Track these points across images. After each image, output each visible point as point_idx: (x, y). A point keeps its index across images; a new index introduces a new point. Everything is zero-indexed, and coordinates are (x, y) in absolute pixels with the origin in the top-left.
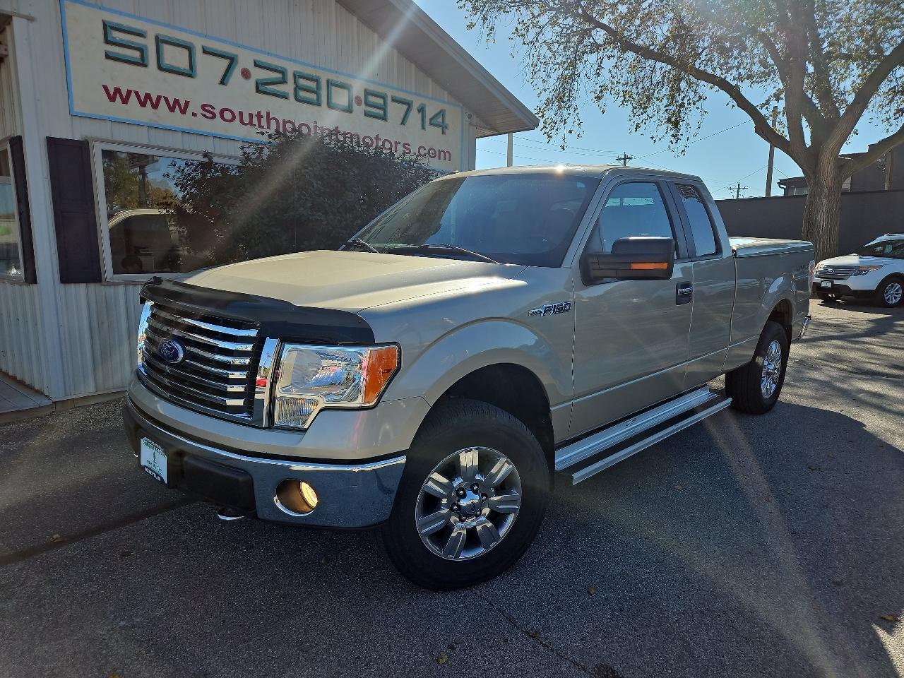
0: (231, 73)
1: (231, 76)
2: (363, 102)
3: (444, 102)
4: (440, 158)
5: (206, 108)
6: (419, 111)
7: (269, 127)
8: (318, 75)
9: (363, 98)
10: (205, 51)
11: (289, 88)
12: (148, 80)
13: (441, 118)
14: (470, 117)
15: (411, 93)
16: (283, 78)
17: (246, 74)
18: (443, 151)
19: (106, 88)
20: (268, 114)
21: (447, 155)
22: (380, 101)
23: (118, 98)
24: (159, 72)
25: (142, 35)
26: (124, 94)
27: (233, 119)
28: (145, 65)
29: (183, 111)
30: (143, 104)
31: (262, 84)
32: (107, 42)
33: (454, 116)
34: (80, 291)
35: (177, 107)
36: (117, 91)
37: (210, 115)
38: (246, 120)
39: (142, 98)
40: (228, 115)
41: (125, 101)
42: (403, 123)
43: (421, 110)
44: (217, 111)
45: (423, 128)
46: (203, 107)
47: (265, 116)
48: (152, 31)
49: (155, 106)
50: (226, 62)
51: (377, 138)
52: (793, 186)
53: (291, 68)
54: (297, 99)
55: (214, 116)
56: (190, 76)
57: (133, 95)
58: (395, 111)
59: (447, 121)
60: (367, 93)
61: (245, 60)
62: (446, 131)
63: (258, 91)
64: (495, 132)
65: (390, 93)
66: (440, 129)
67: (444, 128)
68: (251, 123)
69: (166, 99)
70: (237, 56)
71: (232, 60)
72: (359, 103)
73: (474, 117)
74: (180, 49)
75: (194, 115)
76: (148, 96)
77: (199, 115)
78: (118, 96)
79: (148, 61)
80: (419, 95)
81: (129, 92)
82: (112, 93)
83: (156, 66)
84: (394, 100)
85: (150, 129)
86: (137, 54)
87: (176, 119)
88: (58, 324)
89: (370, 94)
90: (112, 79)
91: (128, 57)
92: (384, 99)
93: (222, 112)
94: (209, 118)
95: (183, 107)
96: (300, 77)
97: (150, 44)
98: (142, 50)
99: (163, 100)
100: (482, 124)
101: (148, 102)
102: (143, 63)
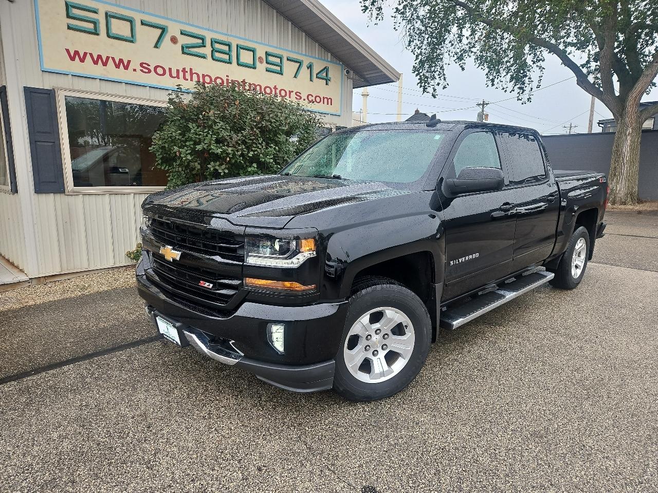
0: (163, 40)
1: (162, 42)
2: (265, 62)
3: (328, 61)
4: (324, 103)
5: (144, 65)
6: (308, 68)
7: (192, 80)
8: (229, 41)
9: (264, 57)
10: (143, 23)
11: (207, 51)
12: (101, 45)
13: (325, 73)
14: (348, 72)
15: (302, 54)
16: (203, 43)
17: (174, 40)
18: (327, 98)
19: (68, 51)
20: (191, 70)
21: (330, 100)
22: (278, 60)
23: (77, 58)
24: (110, 39)
25: (96, 12)
26: (82, 55)
27: (164, 74)
28: (97, 34)
29: (126, 68)
30: (96, 63)
31: (187, 47)
32: (68, 16)
33: (335, 72)
34: (49, 200)
35: (121, 64)
36: (77, 53)
37: (147, 71)
38: (174, 74)
39: (95, 59)
40: (160, 71)
41: (82, 60)
42: (295, 77)
43: (310, 67)
44: (152, 68)
45: (311, 80)
46: (141, 65)
47: (189, 72)
48: (102, 9)
49: (105, 64)
50: (159, 31)
51: (275, 88)
52: (609, 126)
53: (209, 36)
54: (213, 59)
55: (150, 71)
56: (132, 42)
57: (88, 55)
58: (289, 68)
59: (330, 75)
60: (267, 54)
61: (174, 30)
62: (329, 82)
63: (183, 53)
64: (367, 84)
65: (285, 55)
66: (324, 81)
67: (327, 80)
68: (178, 77)
69: (113, 59)
70: (167, 27)
71: (164, 30)
72: (261, 62)
73: (352, 72)
74: (124, 22)
75: (135, 70)
76: (99, 57)
77: (138, 70)
79: (99, 31)
80: (308, 56)
81: (85, 54)
82: (72, 56)
83: (106, 34)
84: (289, 59)
85: (101, 81)
86: (91, 26)
87: (121, 74)
88: (33, 222)
89: (270, 55)
90: (72, 44)
91: (85, 28)
92: (281, 59)
93: (156, 68)
94: (145, 72)
95: (126, 64)
96: (216, 42)
97: (101, 18)
98: (95, 23)
99: (110, 60)
100: (357, 78)
101: (100, 61)
102: (95, 32)
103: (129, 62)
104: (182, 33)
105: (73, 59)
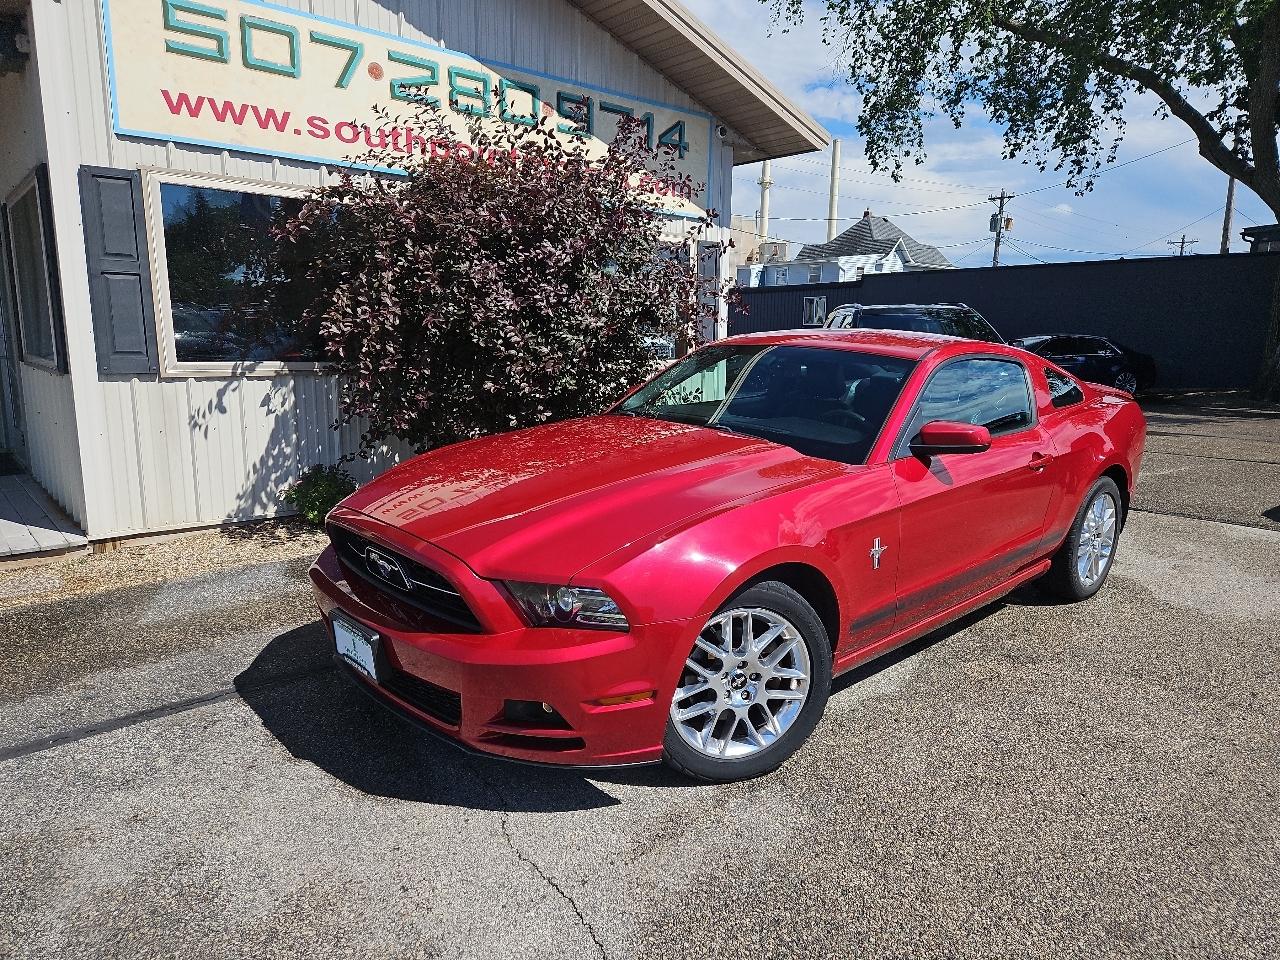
0: (353, 71)
1: (351, 75)
2: (556, 112)
3: (680, 108)
4: (673, 195)
5: (316, 122)
7: (410, 150)
8: (486, 72)
9: (555, 105)
10: (314, 39)
11: (441, 92)
12: (231, 82)
13: (677, 135)
14: (723, 132)
15: (627, 96)
16: (433, 76)
17: (375, 71)
19: (165, 94)
20: (408, 130)
24: (245, 69)
25: (219, 16)
26: (193, 105)
27: (357, 135)
28: (224, 61)
29: (281, 127)
30: (221, 117)
31: (400, 86)
32: (167, 26)
33: (698, 131)
35: (271, 121)
36: (183, 98)
37: (321, 133)
38: (375, 139)
39: (220, 110)
40: (347, 132)
41: (194, 112)
43: (647, 122)
44: (331, 128)
45: (649, 149)
46: (310, 121)
47: (404, 134)
48: (235, 11)
49: (239, 120)
52: (1265, 239)
53: (445, 63)
54: (453, 108)
55: (327, 134)
56: (291, 75)
57: (206, 101)
58: (605, 125)
59: (686, 139)
60: (561, 98)
61: (374, 51)
62: (686, 154)
63: (394, 97)
65: (597, 99)
66: (676, 152)
67: (682, 150)
68: (382, 144)
69: (255, 109)
71: (355, 51)
72: (549, 114)
73: (730, 132)
74: (277, 36)
75: (297, 132)
76: (228, 105)
77: (304, 132)
78: (184, 106)
79: (228, 55)
80: (644, 100)
81: (200, 100)
82: (175, 102)
83: (240, 62)
84: (603, 108)
85: (233, 155)
86: (212, 45)
87: (270, 139)
89: (566, 99)
90: (175, 80)
91: (198, 48)
92: (589, 107)
93: (339, 127)
94: (318, 136)
95: (280, 121)
96: (458, 75)
97: (232, 29)
98: (219, 39)
99: (250, 112)
100: (743, 142)
101: (229, 113)
102: (221, 58)
103: (286, 116)
104: (391, 58)
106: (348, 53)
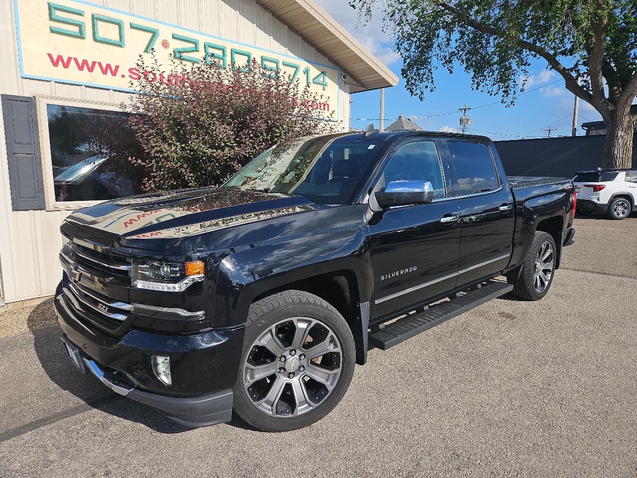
0: (154, 44)
1: (153, 46)
2: (260, 66)
3: (325, 66)
4: (320, 109)
5: (133, 71)
6: (305, 73)
8: (224, 45)
9: (260, 63)
10: (132, 27)
11: (200, 55)
12: (87, 50)
13: (322, 78)
14: (344, 77)
16: (196, 47)
17: (165, 44)
18: (323, 104)
19: (50, 56)
20: (184, 75)
21: (326, 106)
22: (274, 65)
23: (60, 63)
24: (96, 43)
25: (80, 14)
26: (65, 60)
27: (155, 80)
28: (83, 38)
29: (114, 74)
30: (81, 68)
31: (179, 52)
32: (51, 19)
33: (332, 77)
35: (109, 70)
36: (60, 58)
37: (136, 77)
38: (166, 81)
39: (81, 64)
40: (150, 77)
41: (66, 66)
42: (291, 82)
43: (306, 72)
46: (130, 70)
48: (88, 11)
49: (91, 70)
52: (593, 128)
53: (202, 40)
55: (139, 77)
56: (120, 46)
57: (73, 60)
59: (327, 81)
60: (263, 59)
61: (165, 33)
62: (326, 88)
63: (176, 58)
64: (365, 89)
65: (281, 59)
66: (322, 86)
67: (324, 85)
69: (100, 64)
70: (158, 30)
71: (154, 33)
73: (348, 77)
74: (112, 25)
75: (123, 76)
76: (85, 62)
77: (127, 76)
79: (85, 34)
80: (305, 60)
81: (69, 59)
82: (55, 60)
83: (92, 38)
84: (285, 64)
85: (87, 88)
86: (76, 29)
87: (108, 80)
89: (266, 60)
90: (55, 48)
91: (69, 31)
92: (277, 64)
93: (146, 74)
94: (134, 78)
95: (113, 70)
96: (210, 47)
97: (87, 22)
98: (80, 26)
99: (97, 65)
100: (354, 82)
101: (85, 67)
102: (81, 36)
103: (117, 67)
104: (173, 37)
105: (55, 64)
106: (151, 35)
